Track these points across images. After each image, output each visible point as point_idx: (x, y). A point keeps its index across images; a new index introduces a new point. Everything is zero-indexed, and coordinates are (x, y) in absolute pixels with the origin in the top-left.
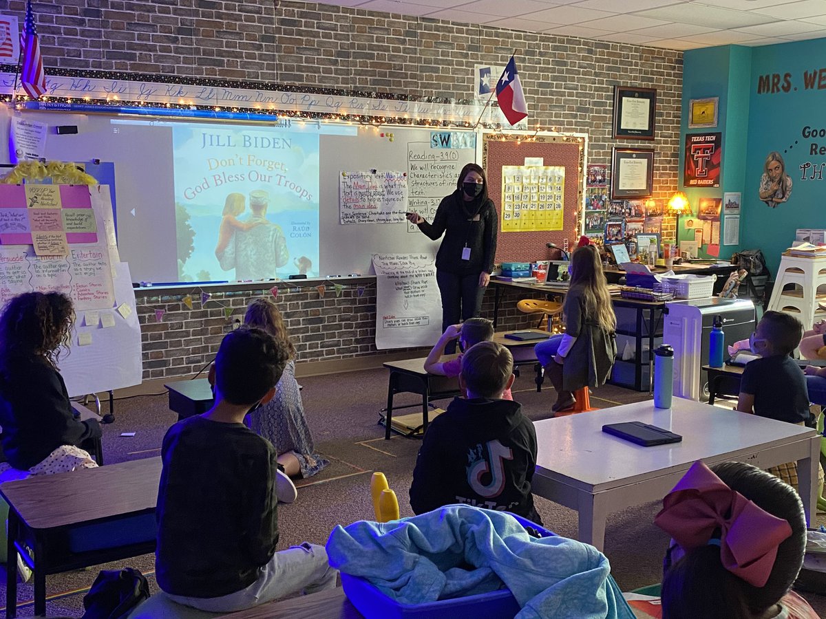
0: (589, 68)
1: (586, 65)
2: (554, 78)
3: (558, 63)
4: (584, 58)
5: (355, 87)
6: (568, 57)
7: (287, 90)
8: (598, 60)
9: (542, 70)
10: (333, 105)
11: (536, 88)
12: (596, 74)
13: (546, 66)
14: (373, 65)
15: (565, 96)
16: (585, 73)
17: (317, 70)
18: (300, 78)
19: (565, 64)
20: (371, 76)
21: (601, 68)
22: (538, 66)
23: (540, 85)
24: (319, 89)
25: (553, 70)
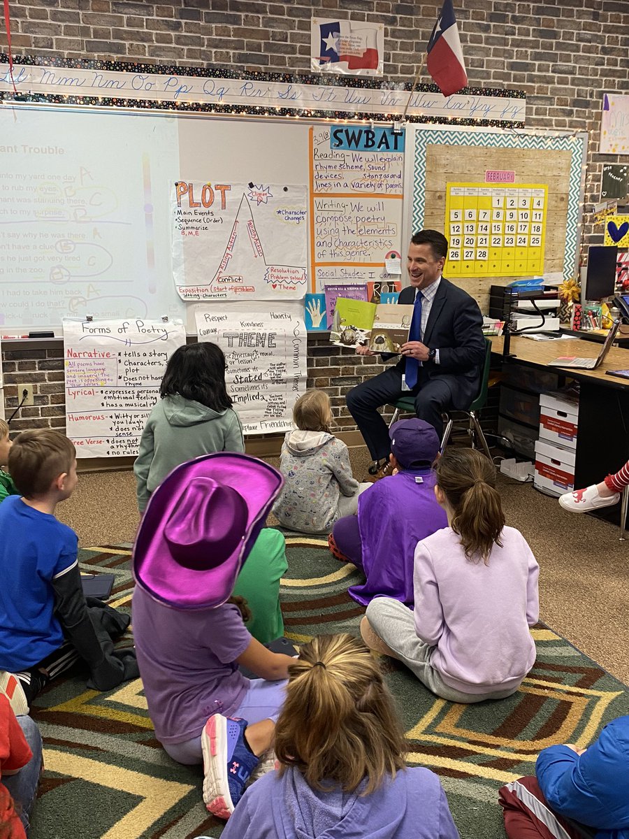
0: (596, 42)
1: (589, 37)
2: (537, 57)
3: (542, 34)
4: (587, 27)
5: (209, 65)
6: (561, 24)
7: (141, 71)
8: (608, 30)
9: (516, 44)
10: (214, 92)
11: (506, 71)
12: (605, 51)
13: (523, 38)
14: (238, 32)
15: (554, 83)
16: (588, 50)
17: (146, 38)
18: (120, 49)
19: (555, 35)
20: (236, 49)
21: (615, 41)
22: (510, 37)
23: (513, 66)
24: (191, 69)
25: (535, 45)
